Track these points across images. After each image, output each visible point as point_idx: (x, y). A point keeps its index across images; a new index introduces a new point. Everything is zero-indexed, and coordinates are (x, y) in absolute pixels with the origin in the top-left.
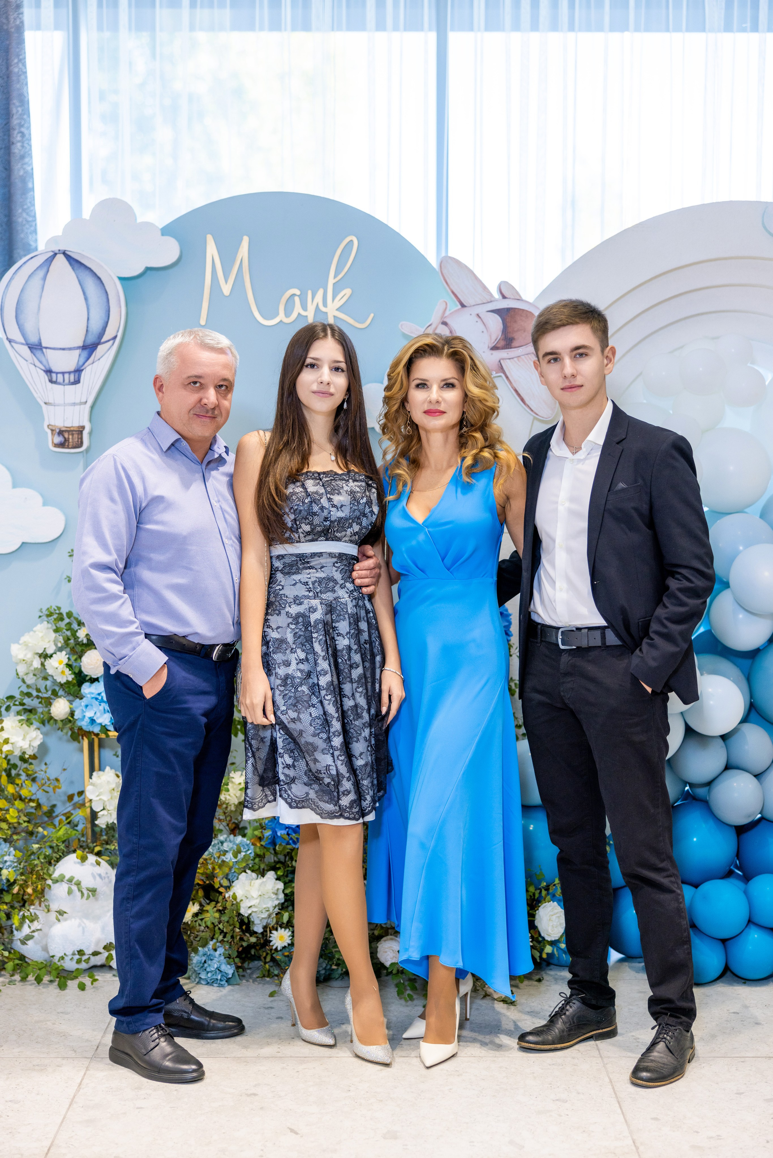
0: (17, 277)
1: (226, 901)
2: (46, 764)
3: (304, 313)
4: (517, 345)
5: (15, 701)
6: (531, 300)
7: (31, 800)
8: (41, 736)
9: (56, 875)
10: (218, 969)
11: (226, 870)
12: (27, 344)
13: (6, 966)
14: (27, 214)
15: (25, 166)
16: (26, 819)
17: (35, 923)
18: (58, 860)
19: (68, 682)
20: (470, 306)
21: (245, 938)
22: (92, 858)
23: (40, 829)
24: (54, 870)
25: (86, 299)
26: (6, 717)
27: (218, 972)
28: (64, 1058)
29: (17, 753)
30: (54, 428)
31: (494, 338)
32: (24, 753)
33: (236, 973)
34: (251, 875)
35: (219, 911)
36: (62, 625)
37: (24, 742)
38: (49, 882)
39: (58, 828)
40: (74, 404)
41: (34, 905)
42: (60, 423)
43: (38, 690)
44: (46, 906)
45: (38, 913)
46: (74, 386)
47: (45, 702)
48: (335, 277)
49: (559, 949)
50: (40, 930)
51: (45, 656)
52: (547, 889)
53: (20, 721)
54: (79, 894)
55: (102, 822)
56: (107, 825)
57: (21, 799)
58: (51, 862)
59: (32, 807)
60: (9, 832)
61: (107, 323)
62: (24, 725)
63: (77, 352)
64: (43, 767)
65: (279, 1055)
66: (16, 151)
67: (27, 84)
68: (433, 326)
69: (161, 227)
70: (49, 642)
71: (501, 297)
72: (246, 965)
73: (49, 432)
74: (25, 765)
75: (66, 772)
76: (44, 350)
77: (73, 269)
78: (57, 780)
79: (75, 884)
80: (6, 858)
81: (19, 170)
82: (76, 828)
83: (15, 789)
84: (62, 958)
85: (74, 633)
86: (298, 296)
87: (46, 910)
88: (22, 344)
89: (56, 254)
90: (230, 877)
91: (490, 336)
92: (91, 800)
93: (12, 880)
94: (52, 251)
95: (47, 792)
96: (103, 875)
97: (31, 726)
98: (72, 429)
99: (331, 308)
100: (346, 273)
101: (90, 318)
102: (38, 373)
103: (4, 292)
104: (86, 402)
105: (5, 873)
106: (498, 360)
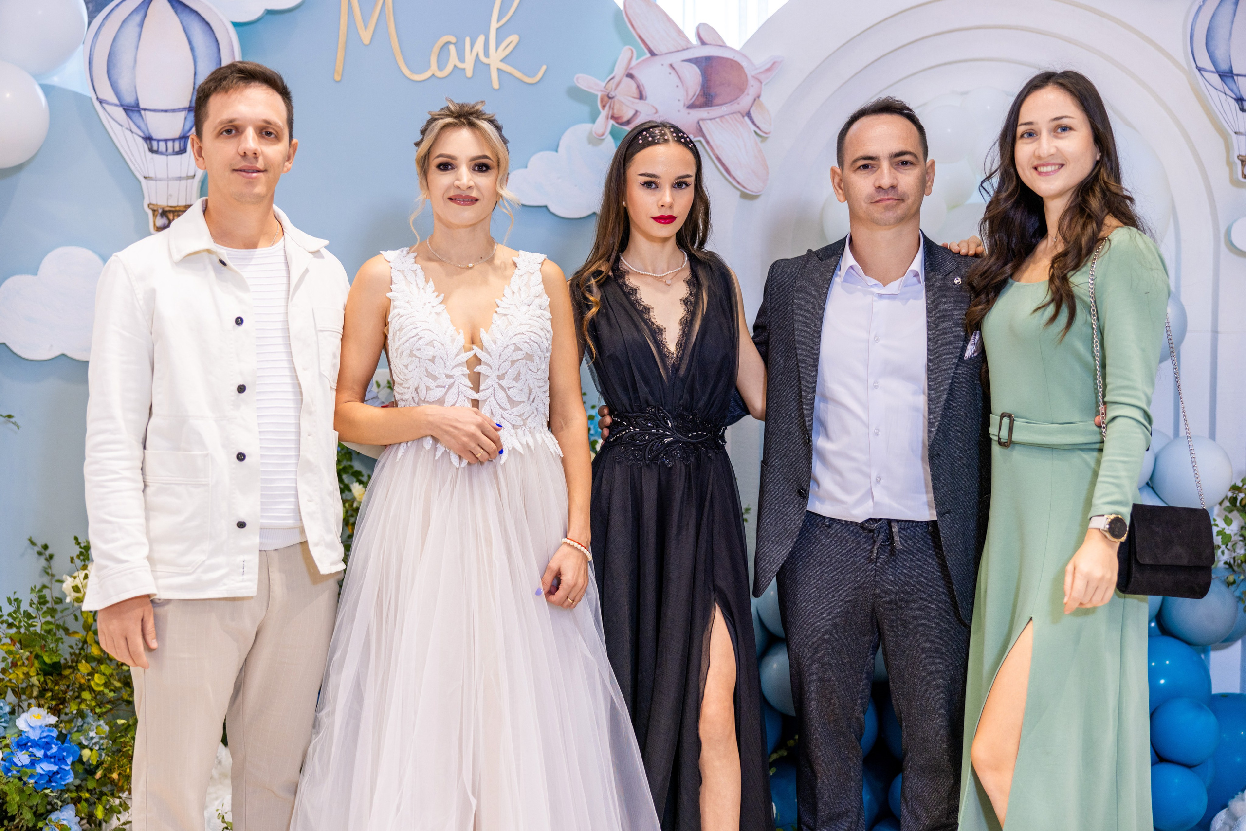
0: (108, 22)
3: (460, 65)
4: (719, 102)
6: (737, 48)
12: (122, 105)
20: (662, 55)
25: (192, 49)
30: (155, 208)
31: (691, 94)
40: (180, 178)
41: (123, 792)
42: (163, 202)
46: (179, 156)
48: (498, 21)
63: (183, 114)
68: (616, 80)
71: (700, 43)
73: (150, 213)
76: (143, 112)
77: (176, 12)
80: (90, 734)
86: (454, 44)
88: (116, 105)
91: (687, 92)
93: (95, 762)
98: (177, 209)
99: (495, 60)
100: (512, 16)
101: (197, 73)
102: (135, 140)
103: (93, 41)
104: (194, 175)
105: (86, 753)
106: (696, 120)
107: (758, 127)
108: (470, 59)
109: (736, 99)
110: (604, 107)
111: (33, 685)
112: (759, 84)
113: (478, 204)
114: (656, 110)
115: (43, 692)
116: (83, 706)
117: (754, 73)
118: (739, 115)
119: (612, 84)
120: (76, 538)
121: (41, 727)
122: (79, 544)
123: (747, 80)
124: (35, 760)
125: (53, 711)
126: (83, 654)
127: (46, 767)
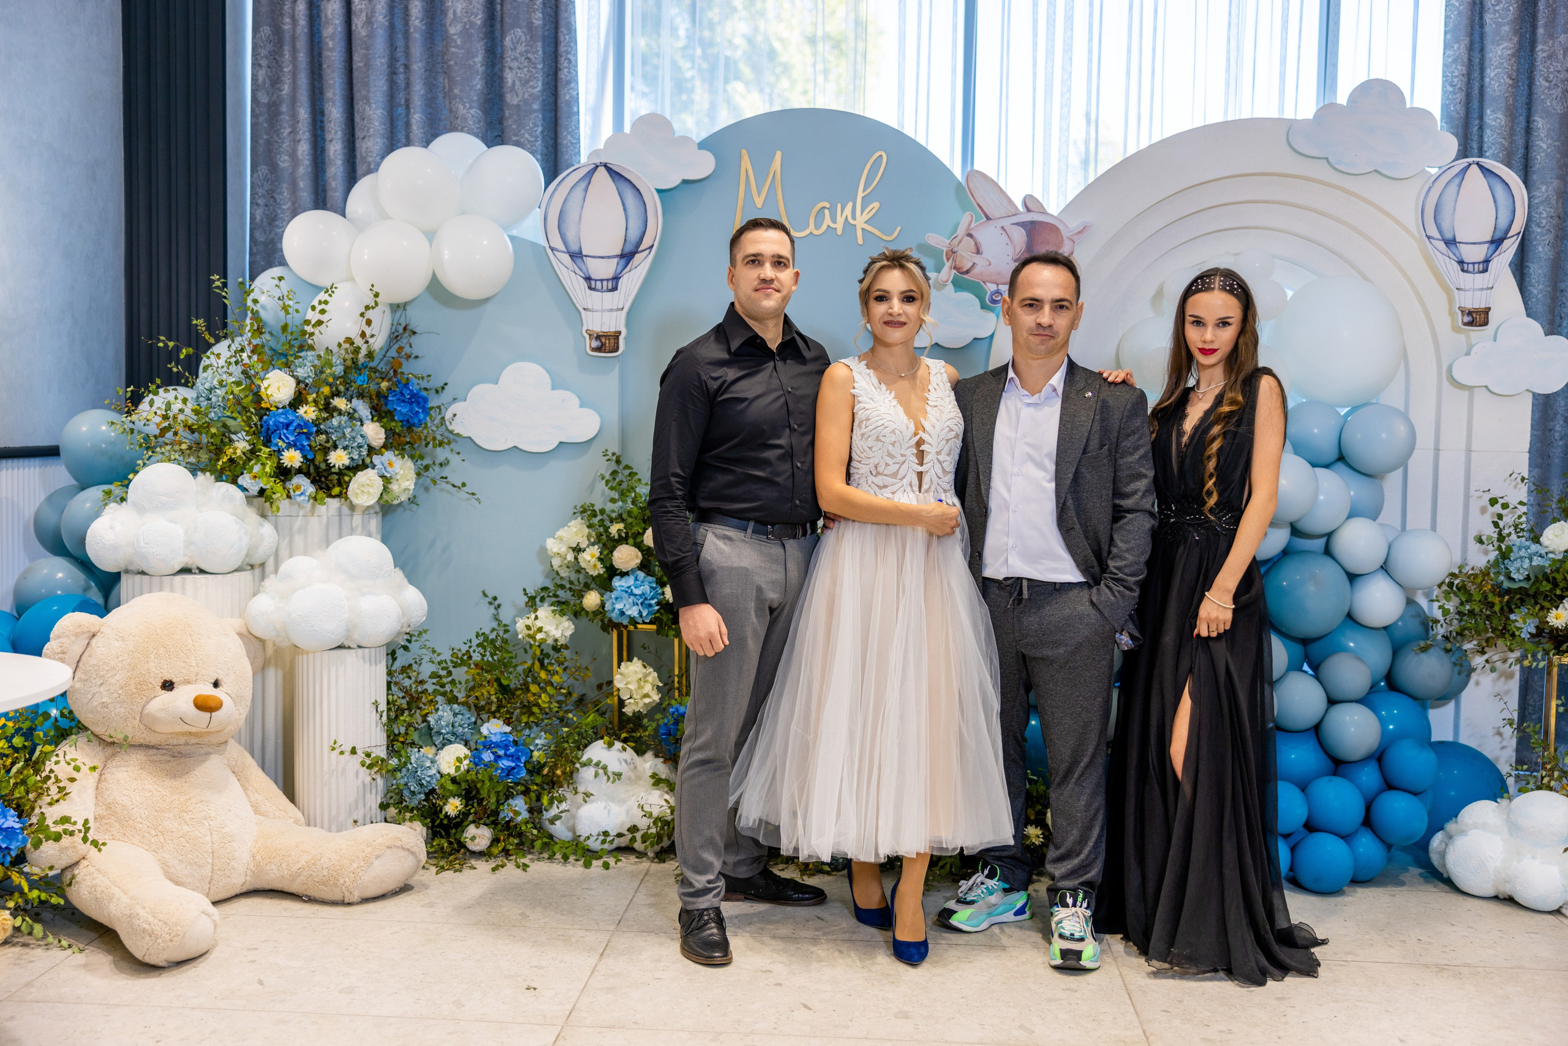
0: (560, 188)
2: (577, 653)
3: (833, 225)
5: (550, 592)
6: (1056, 215)
7: (562, 687)
8: (573, 627)
9: (584, 759)
12: (568, 252)
13: (535, 844)
15: (571, 91)
16: (556, 705)
17: (564, 804)
18: (586, 746)
19: (599, 575)
20: (995, 219)
22: (618, 745)
23: (571, 715)
24: (583, 755)
25: (625, 209)
26: (540, 607)
28: (587, 930)
29: (550, 641)
30: (592, 333)
31: (1018, 250)
32: (556, 640)
36: (596, 521)
37: (557, 631)
38: (578, 765)
39: (587, 715)
40: (611, 310)
41: (563, 787)
42: (597, 328)
43: (571, 583)
44: (574, 788)
45: (566, 794)
46: (611, 293)
47: (577, 594)
48: (864, 191)
50: (568, 811)
51: (577, 550)
53: (553, 611)
54: (605, 778)
55: (628, 710)
56: (634, 713)
57: (552, 684)
58: (582, 746)
59: (563, 694)
60: (541, 717)
61: (644, 233)
62: (558, 616)
63: (615, 260)
65: (794, 936)
66: (563, 76)
67: (574, 13)
68: (959, 238)
69: (698, 141)
70: (582, 536)
71: (1025, 211)
73: (587, 337)
74: (558, 654)
76: (584, 258)
77: (613, 180)
78: (587, 668)
79: (602, 768)
80: (538, 741)
81: (565, 95)
82: (604, 715)
83: (547, 676)
84: (588, 838)
85: (607, 529)
86: (828, 208)
87: (574, 792)
88: (564, 252)
89: (597, 166)
91: (1015, 248)
92: (618, 690)
93: (542, 762)
94: (594, 164)
95: (578, 680)
96: (629, 761)
97: (564, 617)
98: (609, 333)
99: (860, 221)
100: (875, 187)
101: (628, 228)
102: (578, 280)
103: (548, 202)
104: (623, 309)
105: (536, 754)
108: (840, 221)
110: (948, 259)
111: (492, 702)
112: (1072, 243)
113: (906, 326)
114: (990, 262)
115: (499, 707)
116: (532, 719)
117: (1068, 235)
119: (956, 242)
120: (525, 590)
121: (501, 733)
122: (526, 594)
123: (1063, 238)
124: (498, 757)
125: (508, 722)
126: (529, 679)
127: (505, 763)
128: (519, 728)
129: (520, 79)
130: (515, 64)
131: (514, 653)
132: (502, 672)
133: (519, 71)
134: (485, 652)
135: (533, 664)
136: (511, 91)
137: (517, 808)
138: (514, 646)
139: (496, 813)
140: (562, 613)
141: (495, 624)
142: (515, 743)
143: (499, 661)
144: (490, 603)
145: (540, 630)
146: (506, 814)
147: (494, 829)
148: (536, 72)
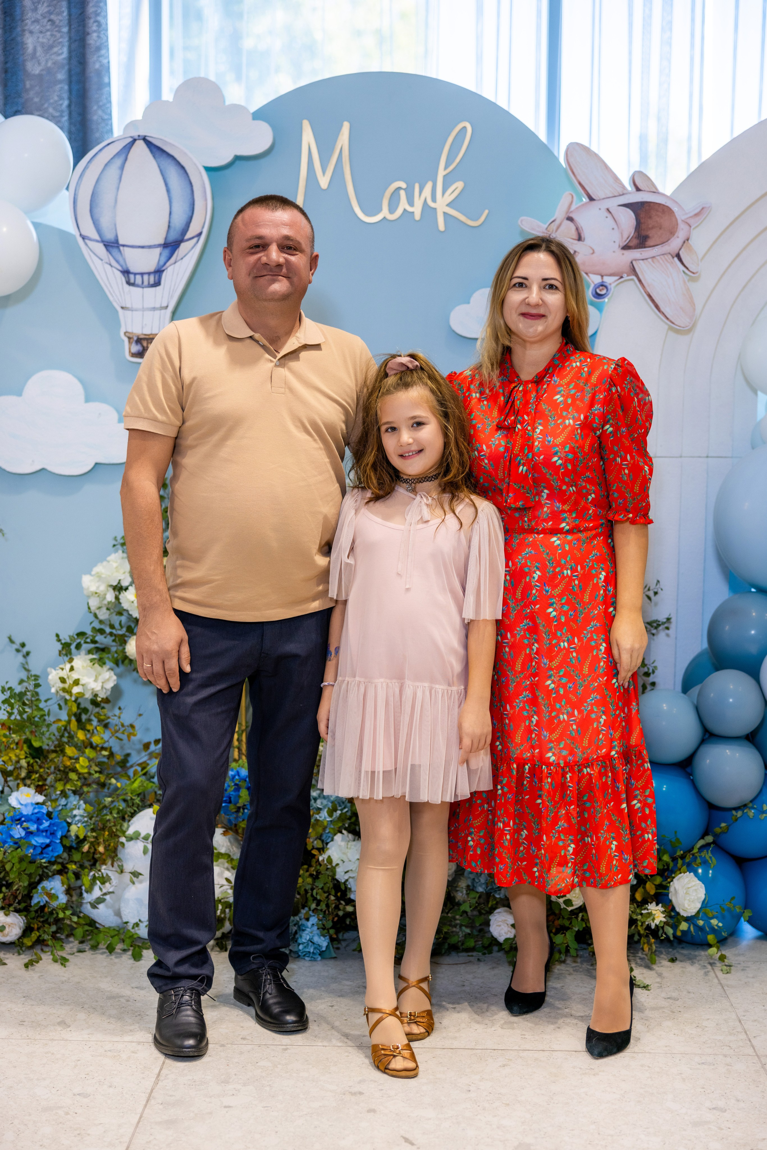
0: (92, 166)
1: (320, 865)
2: (120, 708)
3: (410, 209)
4: (651, 244)
5: (87, 638)
7: (103, 748)
8: (115, 678)
9: (130, 832)
10: (311, 941)
11: (320, 830)
12: (103, 241)
13: (74, 933)
14: (103, 111)
15: (101, 59)
16: (97, 769)
17: (107, 884)
18: (133, 815)
20: (600, 200)
21: (341, 907)
23: (113, 781)
24: (129, 826)
25: (168, 191)
26: (76, 656)
27: (310, 944)
29: (88, 695)
30: (131, 336)
31: (625, 236)
32: (96, 695)
33: (331, 946)
34: (348, 836)
35: (311, 875)
37: (96, 684)
38: (123, 839)
39: (133, 780)
40: (154, 309)
41: (106, 865)
42: (138, 330)
43: (112, 627)
44: (119, 866)
45: (110, 874)
46: (153, 289)
47: (119, 640)
48: (446, 168)
49: (696, 926)
50: (113, 892)
51: (119, 588)
52: (683, 857)
53: (92, 660)
57: (92, 746)
58: (126, 817)
59: (104, 756)
60: (79, 784)
61: (191, 218)
62: (96, 665)
63: (158, 250)
64: (117, 712)
66: (92, 42)
68: (557, 222)
69: (253, 110)
70: (124, 573)
71: (634, 190)
72: (340, 936)
73: (126, 340)
74: (97, 710)
75: (142, 717)
76: (121, 248)
77: (154, 157)
78: (132, 726)
80: (75, 812)
81: (94, 63)
82: (152, 780)
83: (86, 735)
84: (137, 925)
86: (404, 189)
87: (119, 871)
88: (97, 241)
89: (135, 140)
90: (324, 837)
91: (622, 234)
93: (82, 837)
94: (131, 137)
95: (121, 740)
97: (104, 666)
99: (441, 205)
100: (458, 163)
101: (172, 213)
102: (114, 274)
103: (77, 183)
104: (167, 306)
105: (74, 828)
106: (630, 261)
107: (687, 268)
108: (418, 203)
109: (667, 241)
111: (21, 767)
112: (687, 227)
114: (593, 250)
115: (30, 773)
116: (68, 786)
117: (683, 218)
118: (670, 256)
119: (554, 226)
120: (57, 636)
121: (32, 804)
122: (59, 640)
123: (677, 224)
124: (29, 833)
125: (40, 790)
126: (65, 740)
127: (40, 840)
128: (54, 797)
129: (43, 45)
130: (36, 28)
131: (46, 710)
132: (32, 732)
133: (41, 35)
134: (12, 708)
135: (69, 722)
136: (32, 58)
137: (53, 892)
138: (46, 701)
139: (29, 897)
140: (101, 662)
141: (23, 675)
142: (49, 815)
143: (29, 718)
144: (18, 651)
145: (77, 682)
146: (38, 899)
147: (26, 916)
148: (61, 37)
